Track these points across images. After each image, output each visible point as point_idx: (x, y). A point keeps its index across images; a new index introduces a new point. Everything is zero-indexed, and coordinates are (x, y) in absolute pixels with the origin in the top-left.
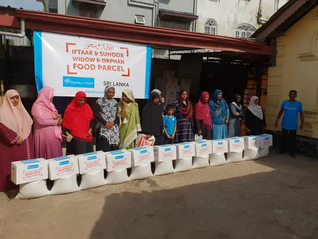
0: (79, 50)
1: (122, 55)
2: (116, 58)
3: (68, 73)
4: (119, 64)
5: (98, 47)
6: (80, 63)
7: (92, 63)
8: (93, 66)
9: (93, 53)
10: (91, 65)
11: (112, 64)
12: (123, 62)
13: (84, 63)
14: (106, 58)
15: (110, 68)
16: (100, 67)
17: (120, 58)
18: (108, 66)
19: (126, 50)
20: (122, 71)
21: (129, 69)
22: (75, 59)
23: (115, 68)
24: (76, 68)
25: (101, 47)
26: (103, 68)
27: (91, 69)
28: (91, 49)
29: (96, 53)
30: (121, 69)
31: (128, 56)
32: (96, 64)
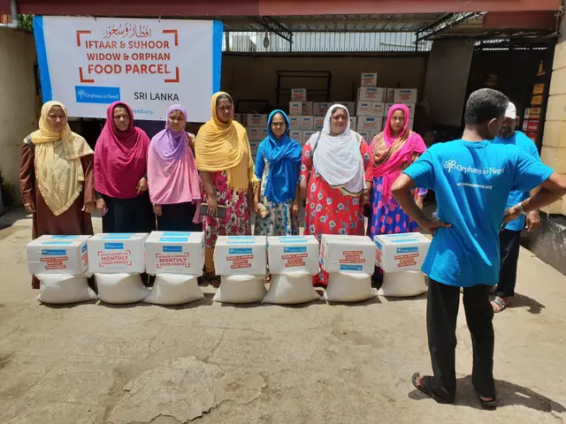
0: (96, 42)
1: (166, 44)
2: (156, 51)
3: (82, 81)
4: (160, 62)
5: (125, 33)
6: (99, 62)
7: (117, 62)
8: (118, 68)
9: (118, 45)
10: (115, 66)
11: (148, 62)
12: (167, 57)
13: (104, 63)
14: (138, 51)
15: (145, 70)
16: (128, 68)
17: (163, 51)
18: (142, 66)
19: (173, 35)
20: (166, 72)
21: (177, 68)
22: (91, 57)
23: (153, 69)
24: (93, 72)
25: (131, 33)
26: (134, 71)
27: (115, 72)
28: (114, 38)
29: (123, 45)
30: (163, 70)
31: (176, 44)
32: (122, 63)
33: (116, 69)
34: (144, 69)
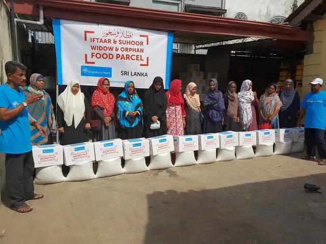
0: (98, 39)
1: (142, 43)
2: (135, 47)
3: (87, 62)
4: (138, 53)
5: (117, 35)
6: (99, 51)
8: (111, 55)
9: (112, 41)
10: (109, 54)
11: (131, 53)
12: (142, 51)
13: (102, 52)
14: (125, 46)
16: (118, 56)
17: (140, 47)
18: (127, 55)
19: (146, 38)
21: (148, 58)
22: (93, 48)
24: (94, 57)
25: (120, 35)
26: (122, 58)
29: (115, 42)
30: (140, 59)
31: (148, 44)
32: (114, 53)
33: (110, 57)
34: (128, 57)
